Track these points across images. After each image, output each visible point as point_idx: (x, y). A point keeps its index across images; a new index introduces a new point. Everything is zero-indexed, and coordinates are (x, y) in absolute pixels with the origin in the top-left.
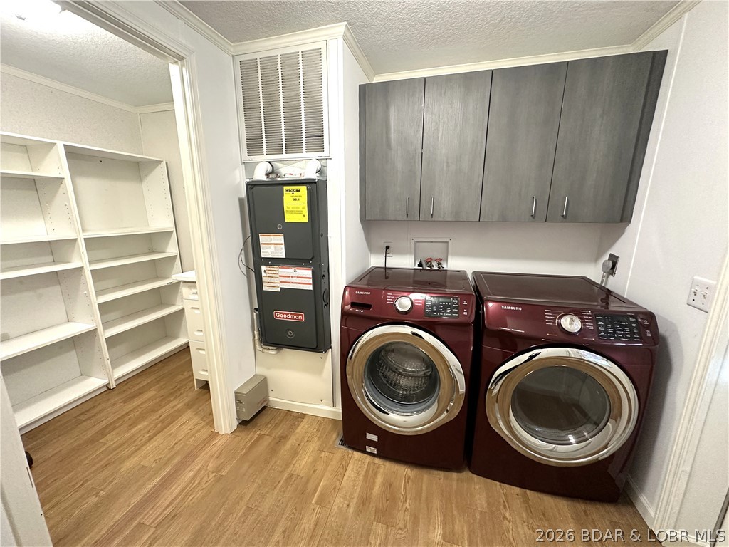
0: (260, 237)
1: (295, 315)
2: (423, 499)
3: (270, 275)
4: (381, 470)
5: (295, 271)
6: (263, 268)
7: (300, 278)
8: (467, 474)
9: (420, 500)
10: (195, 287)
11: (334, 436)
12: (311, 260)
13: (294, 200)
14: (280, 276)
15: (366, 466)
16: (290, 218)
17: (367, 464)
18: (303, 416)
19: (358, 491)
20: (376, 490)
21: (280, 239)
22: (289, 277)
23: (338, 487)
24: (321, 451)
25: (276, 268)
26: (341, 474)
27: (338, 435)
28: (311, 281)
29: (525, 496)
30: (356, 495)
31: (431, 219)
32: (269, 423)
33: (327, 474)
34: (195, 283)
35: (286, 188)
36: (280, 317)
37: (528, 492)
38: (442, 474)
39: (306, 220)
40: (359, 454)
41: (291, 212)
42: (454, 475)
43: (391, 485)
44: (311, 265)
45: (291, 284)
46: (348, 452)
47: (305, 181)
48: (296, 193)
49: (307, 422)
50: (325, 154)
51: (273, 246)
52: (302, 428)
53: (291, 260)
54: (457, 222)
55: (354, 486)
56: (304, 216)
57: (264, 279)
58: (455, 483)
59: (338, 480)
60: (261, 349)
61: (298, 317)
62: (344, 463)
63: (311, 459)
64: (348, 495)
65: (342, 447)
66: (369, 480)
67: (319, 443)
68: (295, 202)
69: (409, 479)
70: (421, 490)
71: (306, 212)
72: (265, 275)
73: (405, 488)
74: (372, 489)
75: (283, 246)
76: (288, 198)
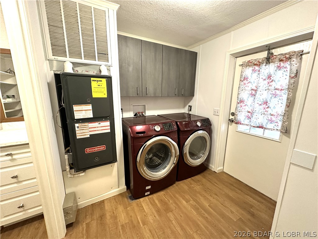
0: (74, 107)
1: (100, 147)
2: (173, 197)
3: (82, 129)
4: (154, 198)
5: (100, 124)
6: (77, 125)
7: (103, 127)
8: (177, 183)
9: (173, 198)
10: (29, 147)
11: (126, 199)
12: (108, 117)
13: (98, 85)
14: (89, 128)
15: (148, 201)
16: (95, 95)
17: (148, 200)
18: (103, 202)
19: (153, 209)
20: (159, 205)
21: (90, 107)
22: (96, 127)
23: (146, 215)
24: (127, 208)
25: (86, 124)
26: (142, 209)
27: (127, 198)
28: (109, 127)
29: (192, 179)
30: (154, 212)
31: (146, 96)
32: (86, 216)
33: (137, 214)
34: (28, 144)
35: (92, 79)
36: (90, 151)
37: (192, 178)
38: (171, 187)
39: (106, 96)
40: (142, 199)
41: (96, 92)
42: (174, 185)
43: (161, 200)
44: (108, 119)
45: (97, 131)
46: (138, 201)
47: (104, 76)
48: (99, 82)
49: (107, 202)
50: (109, 64)
51: (84, 111)
52: (107, 206)
53: (96, 118)
54: (155, 97)
55: (150, 209)
56: (105, 94)
57: (77, 132)
58: (176, 187)
59: (143, 212)
60: (72, 176)
61: (102, 148)
62: (139, 205)
63: (125, 214)
64: (151, 213)
65: (133, 201)
66: (153, 204)
67: (122, 206)
68: (99, 87)
69: (164, 194)
70: (170, 195)
71: (106, 92)
72: (78, 129)
73: (166, 198)
74: (157, 206)
75: (92, 111)
76: (94, 84)
